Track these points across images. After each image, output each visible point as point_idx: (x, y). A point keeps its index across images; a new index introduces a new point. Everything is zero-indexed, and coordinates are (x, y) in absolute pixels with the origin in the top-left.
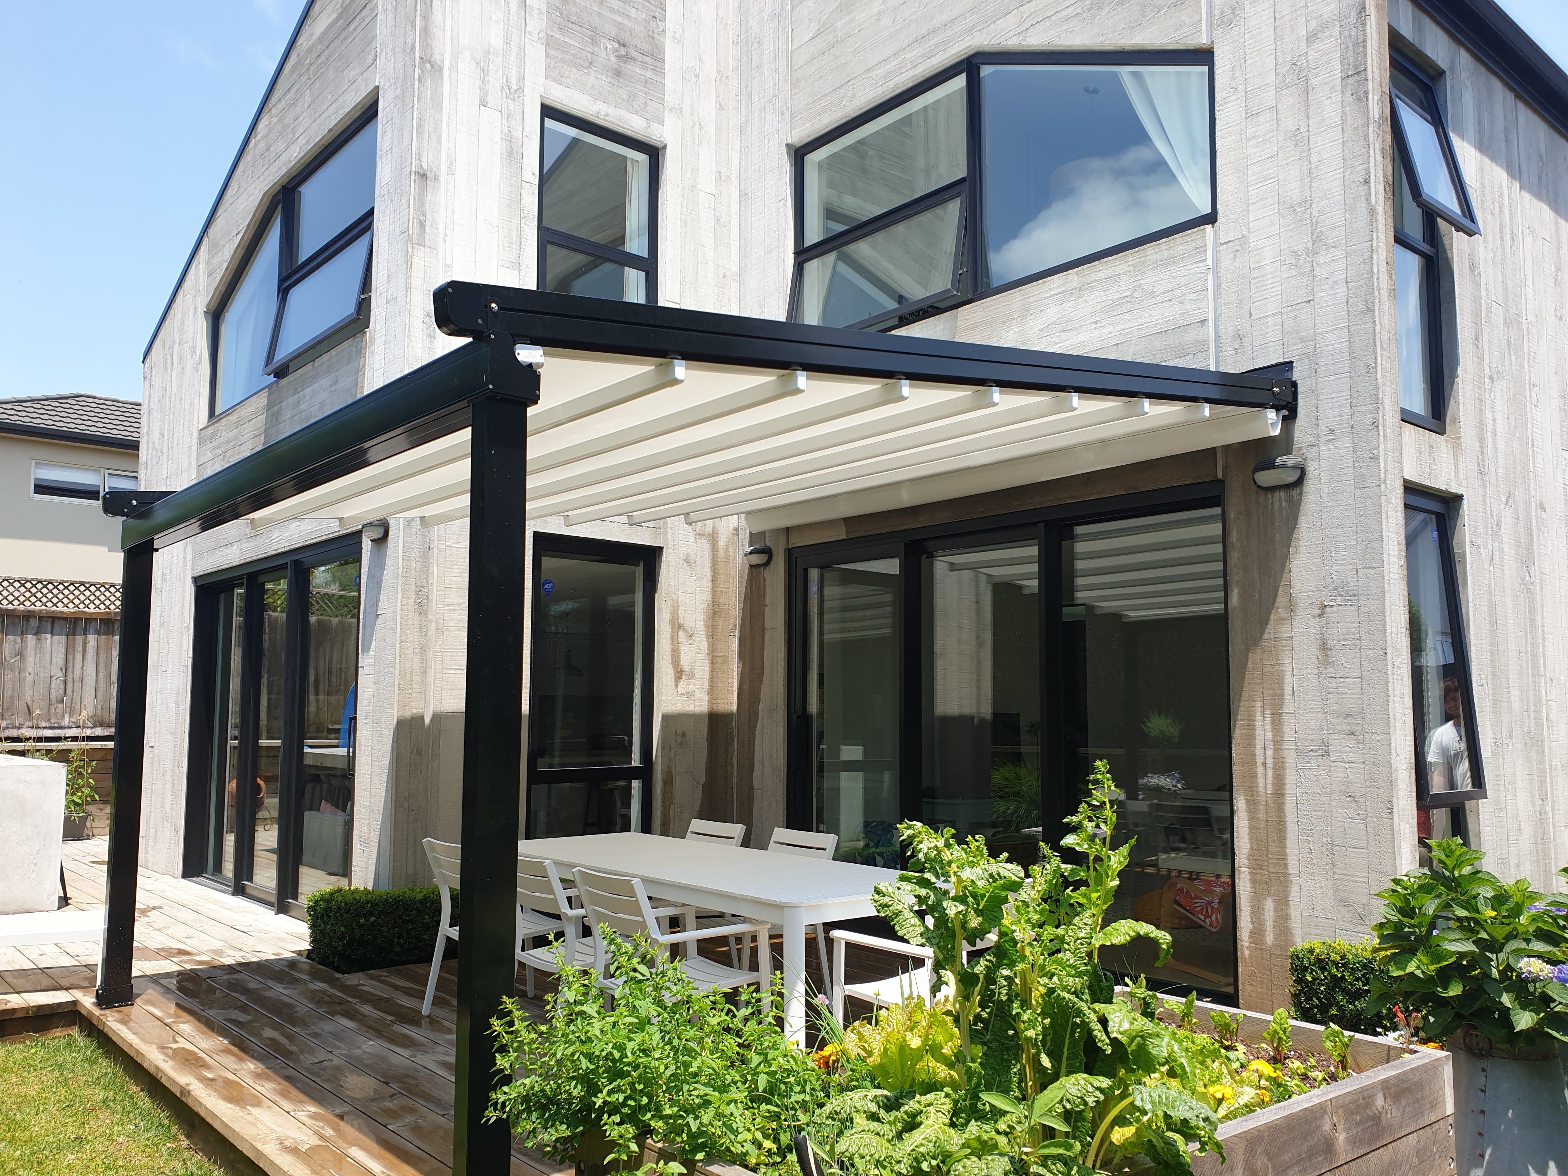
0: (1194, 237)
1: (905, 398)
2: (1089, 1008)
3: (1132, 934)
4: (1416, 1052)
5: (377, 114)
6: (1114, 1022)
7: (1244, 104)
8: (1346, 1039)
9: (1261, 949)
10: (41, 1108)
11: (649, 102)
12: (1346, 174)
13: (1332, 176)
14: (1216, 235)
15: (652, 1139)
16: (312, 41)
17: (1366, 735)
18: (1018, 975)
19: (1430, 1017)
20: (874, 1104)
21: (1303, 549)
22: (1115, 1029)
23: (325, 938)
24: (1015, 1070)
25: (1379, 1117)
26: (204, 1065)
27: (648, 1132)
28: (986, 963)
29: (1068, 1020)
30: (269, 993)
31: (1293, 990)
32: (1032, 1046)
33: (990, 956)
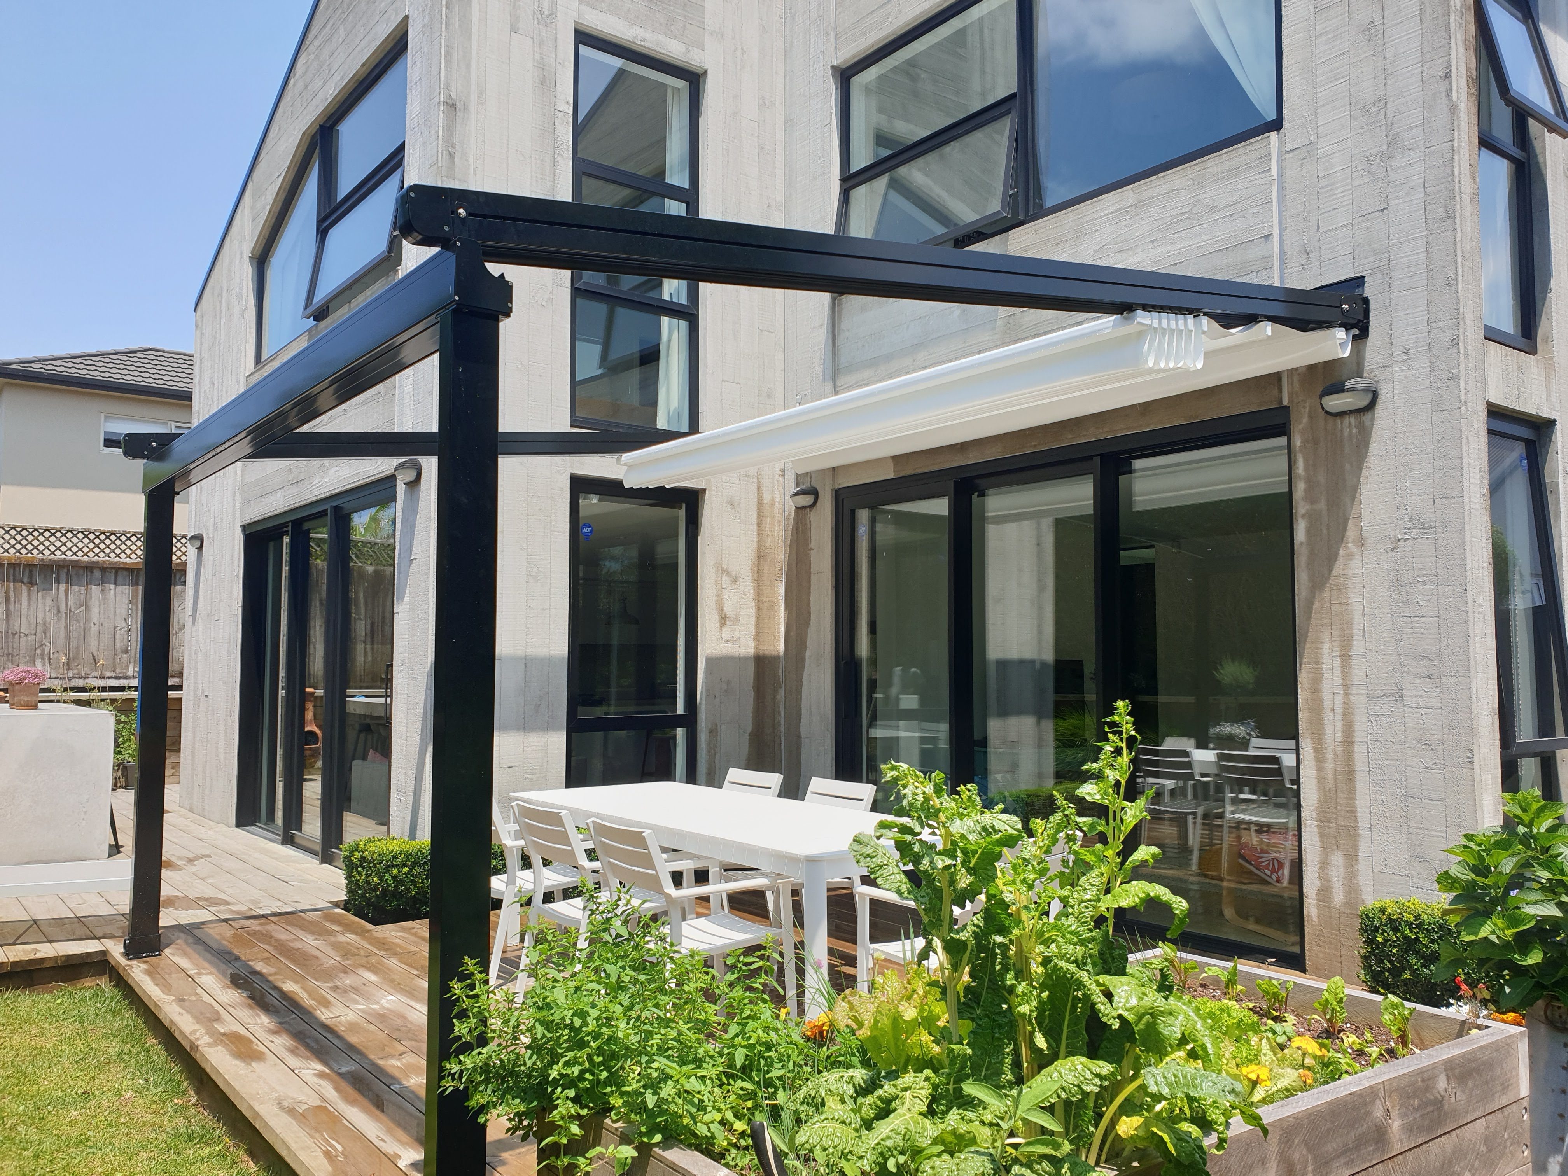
0: (1257, 145)
2: (1092, 980)
3: (1142, 895)
4: (1487, 1027)
5: (407, 47)
6: (1120, 997)
8: (1407, 1012)
9: (1330, 908)
10: (55, 1060)
11: (688, 26)
12: (1425, 69)
13: (1409, 72)
14: (1281, 142)
15: (611, 1118)
17: (1444, 679)
18: (1013, 942)
19: (1506, 987)
20: (851, 1086)
21: (1375, 479)
22: (1120, 1005)
23: (358, 889)
24: (1008, 1050)
25: (1441, 1102)
26: (218, 1019)
27: (607, 1109)
28: (973, 928)
29: (1068, 995)
30: (297, 945)
31: (1362, 952)
32: (1027, 1024)
33: (979, 920)
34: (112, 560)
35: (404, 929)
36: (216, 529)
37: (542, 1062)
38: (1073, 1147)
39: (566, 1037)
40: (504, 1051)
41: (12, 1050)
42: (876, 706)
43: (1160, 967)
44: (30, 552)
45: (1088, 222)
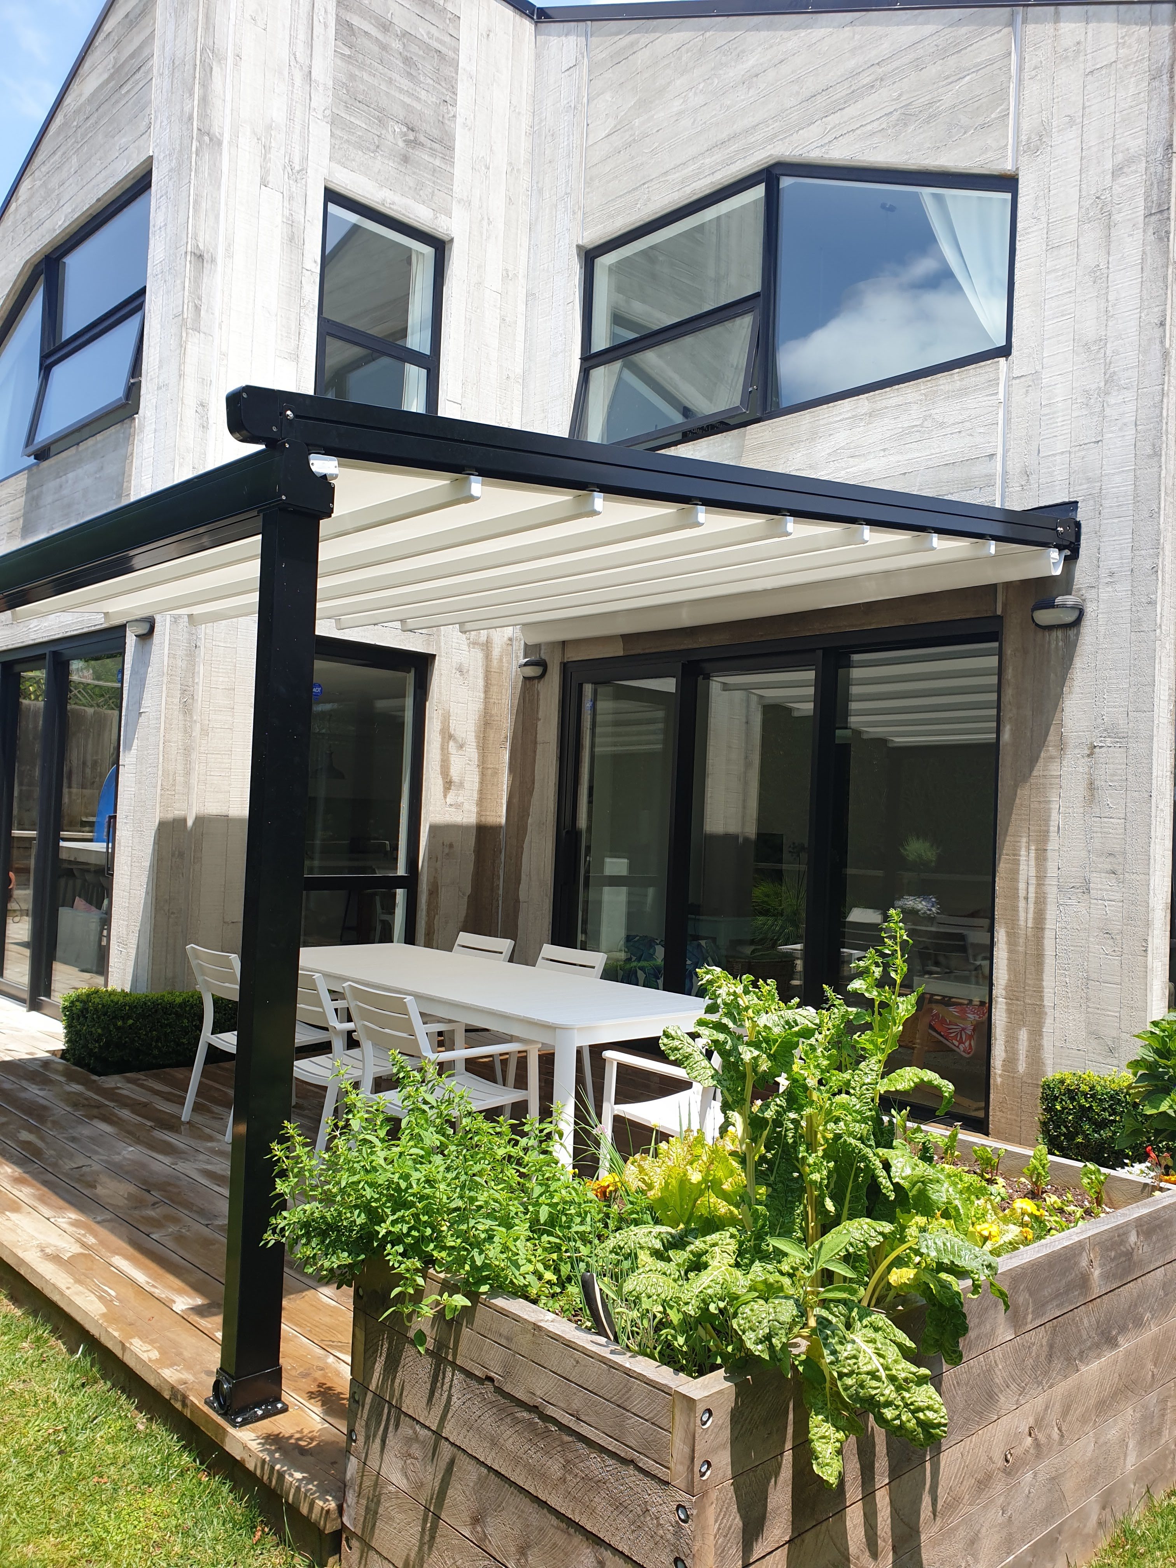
0: (988, 369)
1: (700, 525)
2: (874, 1154)
3: (916, 1081)
4: (1168, 1189)
5: (150, 186)
6: (896, 1168)
7: (1045, 236)
8: (1102, 1178)
9: (1013, 1077)
11: (436, 191)
12: (1143, 315)
13: (1129, 316)
14: (1010, 369)
15: (435, 1269)
16: (81, 102)
17: (1127, 875)
18: (804, 1117)
20: (658, 1241)
21: (1076, 689)
22: (897, 1174)
23: (81, 1039)
24: (798, 1211)
25: (1131, 1253)
28: (773, 1107)
29: (852, 1165)
30: (23, 1094)
31: (1042, 1118)
32: (817, 1190)
33: (781, 1101)
35: (129, 1081)
43: (923, 1141)
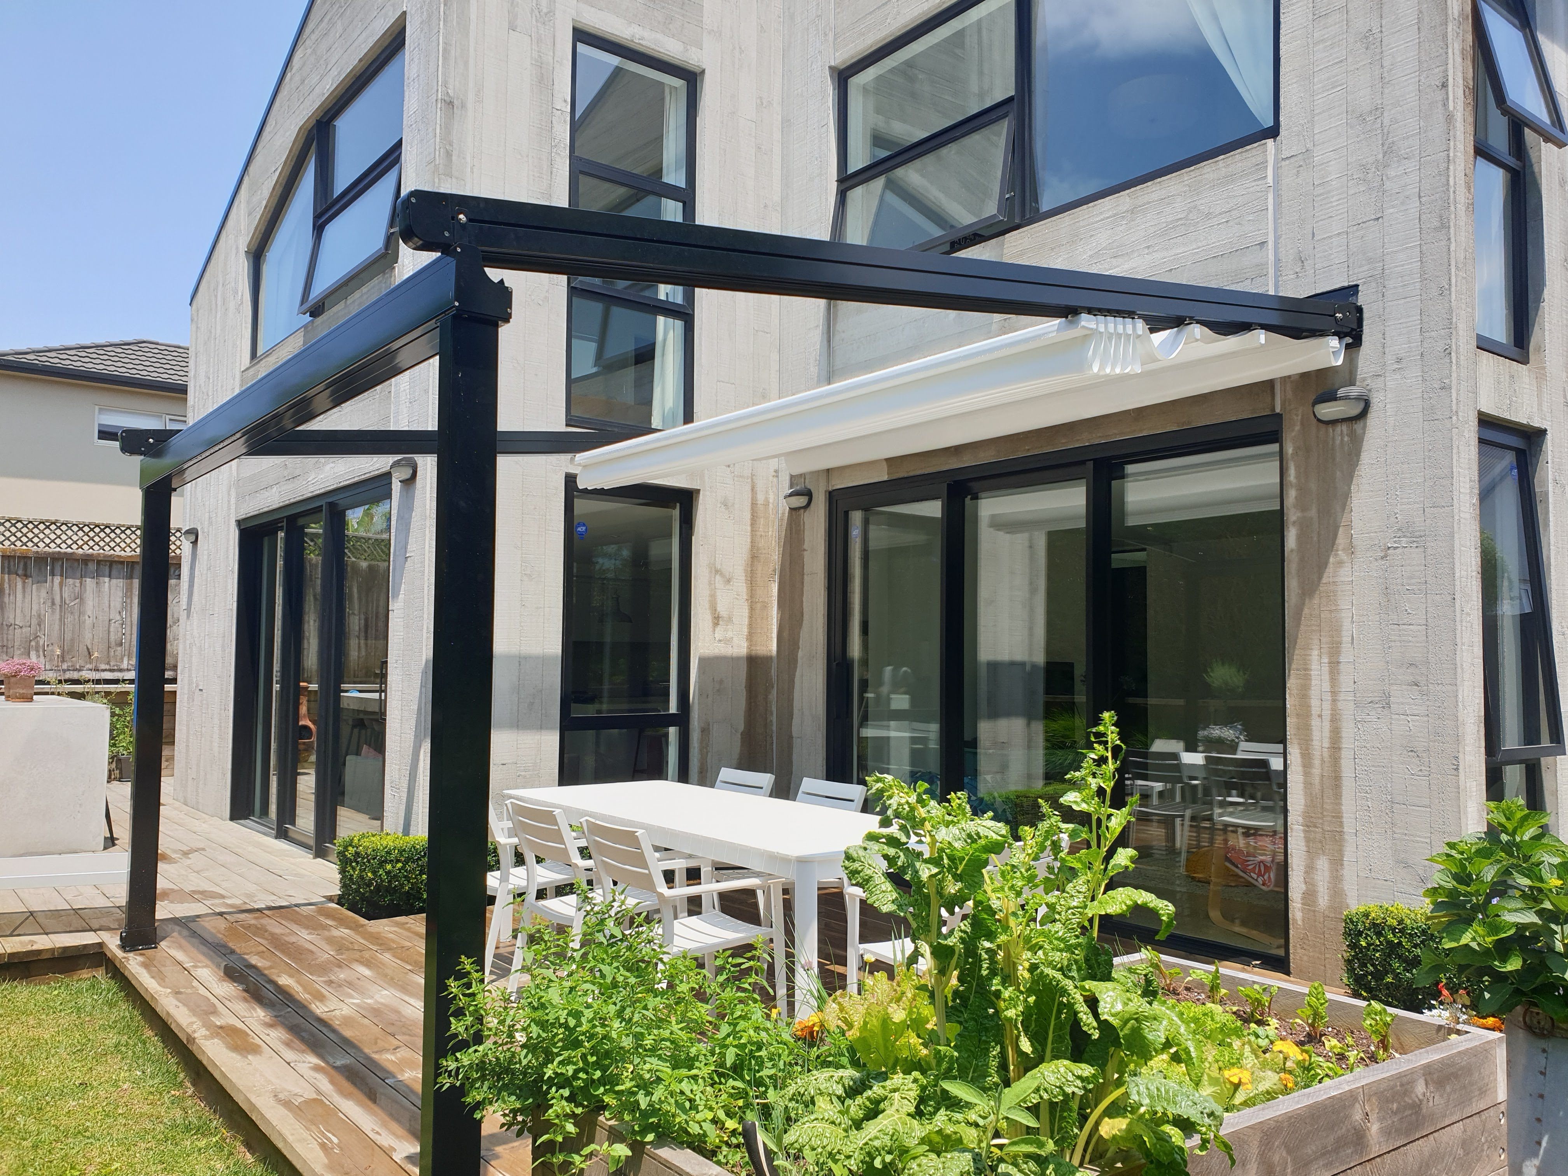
0: (1254, 152)
2: (1076, 987)
3: (1129, 903)
4: (1467, 1032)
5: (404, 43)
6: (1105, 1003)
7: (1311, 5)
8: (1389, 1019)
9: (1314, 911)
10: (53, 1051)
11: (686, 24)
12: (1422, 78)
13: (1406, 80)
14: (1278, 150)
15: (605, 1116)
17: (1431, 686)
18: (1000, 948)
19: (1486, 993)
20: (840, 1086)
21: (1365, 487)
22: (1106, 1010)
24: (994, 1053)
25: (1419, 1106)
26: (214, 1012)
27: (602, 1107)
28: (960, 934)
29: (1054, 1001)
30: (292, 939)
31: (1346, 955)
32: (1014, 1028)
33: (966, 926)
34: (106, 553)
35: (398, 924)
36: (210, 523)
37: (537, 1059)
38: (1056, 1148)
39: (561, 1036)
40: (500, 1048)
41: (10, 1040)
42: (867, 707)
43: (1144, 972)
44: (25, 544)
45: (1084, 226)
